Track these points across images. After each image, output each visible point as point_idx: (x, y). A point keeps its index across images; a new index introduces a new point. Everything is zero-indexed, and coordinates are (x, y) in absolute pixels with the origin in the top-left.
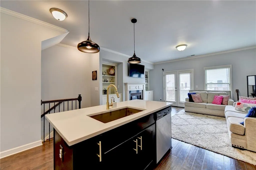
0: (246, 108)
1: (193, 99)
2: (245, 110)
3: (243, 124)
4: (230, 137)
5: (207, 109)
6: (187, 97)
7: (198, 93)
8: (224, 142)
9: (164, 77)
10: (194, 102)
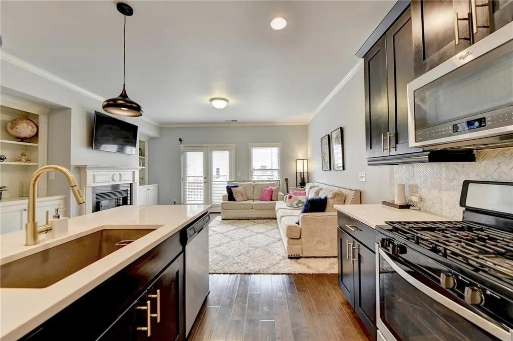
0: (297, 202)
1: (234, 195)
2: (297, 204)
3: (298, 224)
4: (286, 245)
5: (253, 210)
6: (225, 193)
7: (242, 185)
8: (279, 255)
9: (182, 156)
10: (236, 201)
